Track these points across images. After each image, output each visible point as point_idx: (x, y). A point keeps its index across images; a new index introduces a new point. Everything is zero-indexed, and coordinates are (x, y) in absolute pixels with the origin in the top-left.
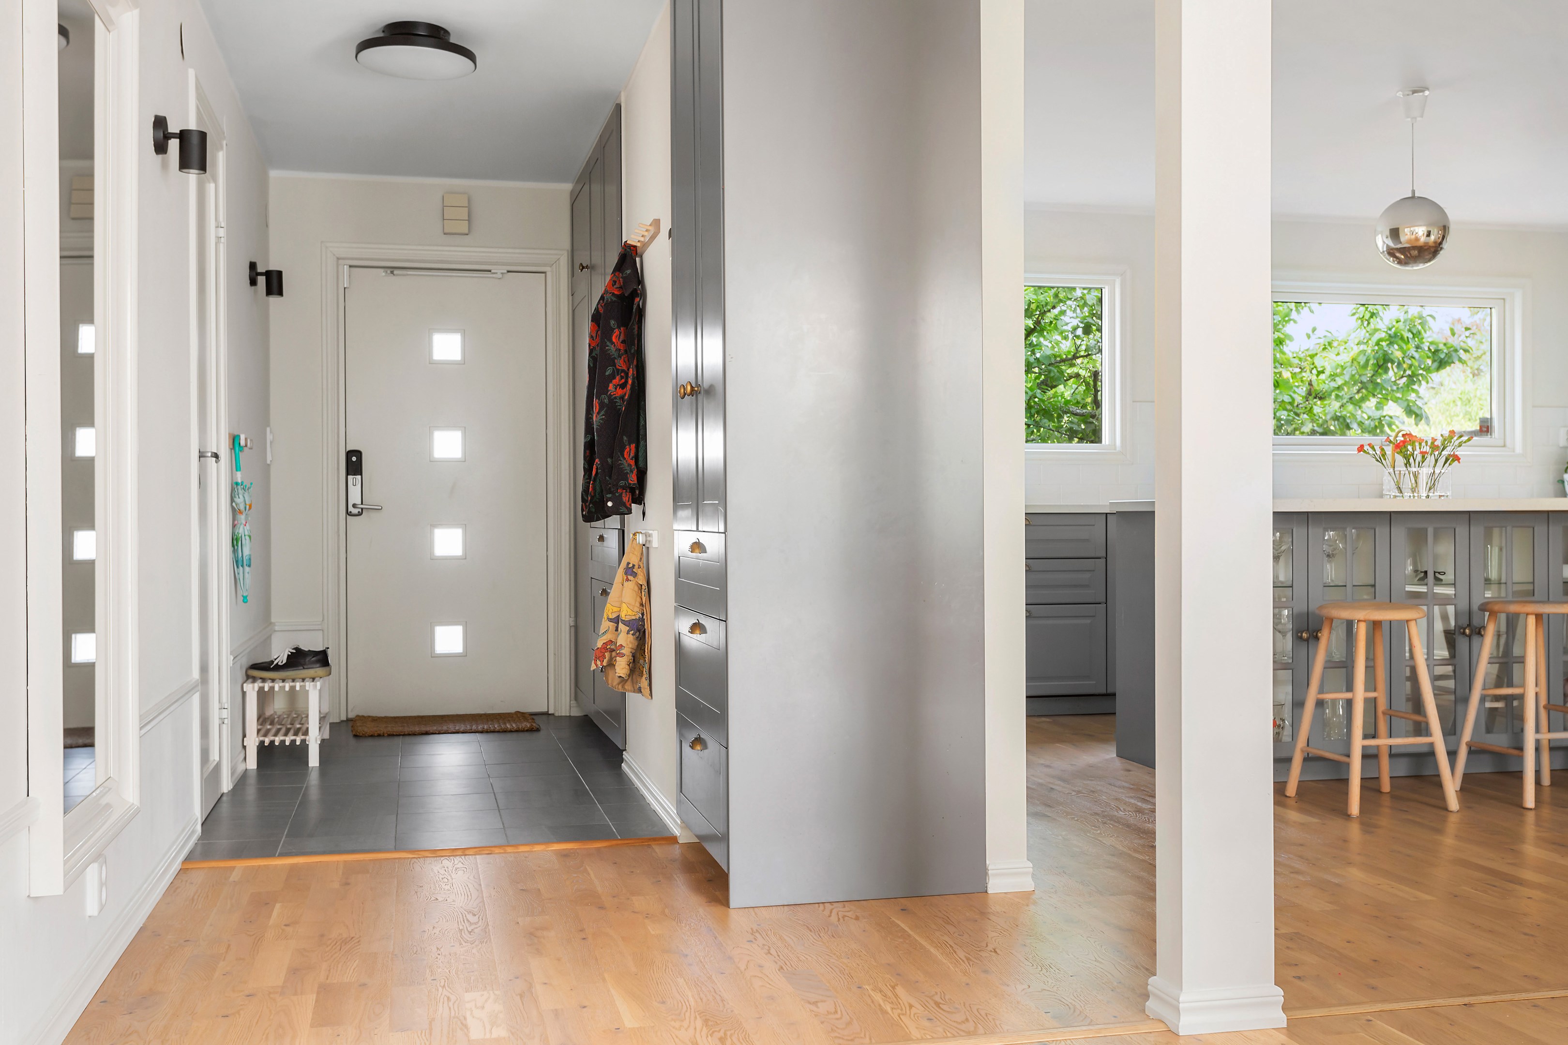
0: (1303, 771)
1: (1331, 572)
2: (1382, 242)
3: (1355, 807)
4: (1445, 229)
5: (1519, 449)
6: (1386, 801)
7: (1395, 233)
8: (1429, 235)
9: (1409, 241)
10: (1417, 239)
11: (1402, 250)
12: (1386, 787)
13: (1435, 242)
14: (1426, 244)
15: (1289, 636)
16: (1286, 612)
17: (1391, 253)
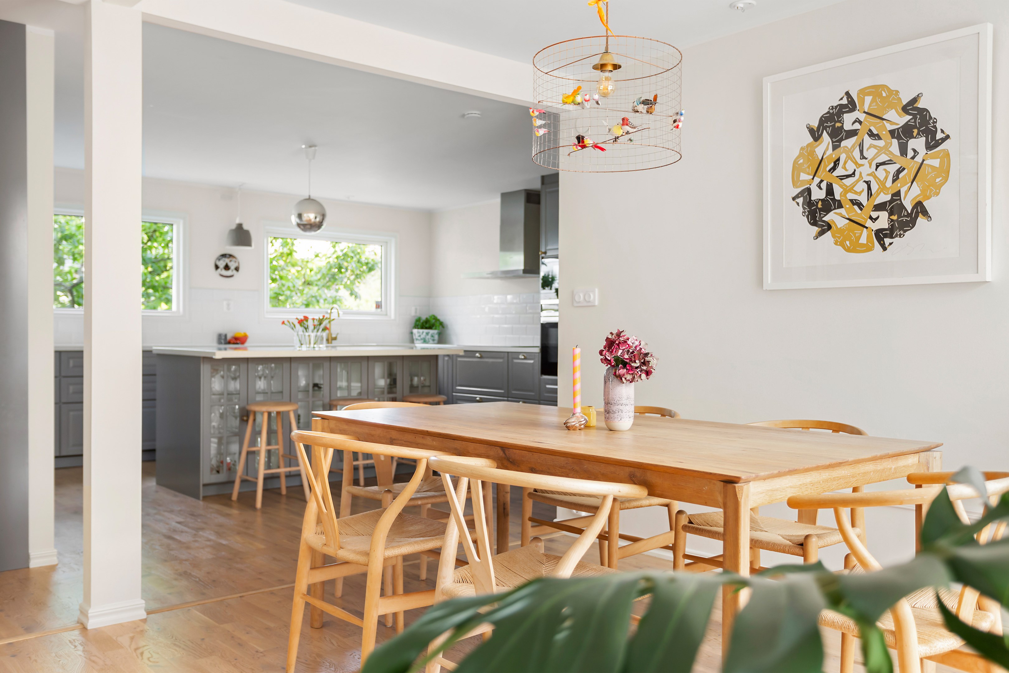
0: (241, 487)
1: (261, 385)
2: (294, 220)
3: (259, 504)
4: (324, 216)
5: (393, 317)
6: (284, 500)
7: (300, 216)
8: (316, 218)
9: (307, 221)
10: (310, 220)
11: (304, 225)
12: (284, 491)
13: (319, 222)
14: (315, 222)
15: (238, 419)
16: (237, 407)
17: (299, 225)
